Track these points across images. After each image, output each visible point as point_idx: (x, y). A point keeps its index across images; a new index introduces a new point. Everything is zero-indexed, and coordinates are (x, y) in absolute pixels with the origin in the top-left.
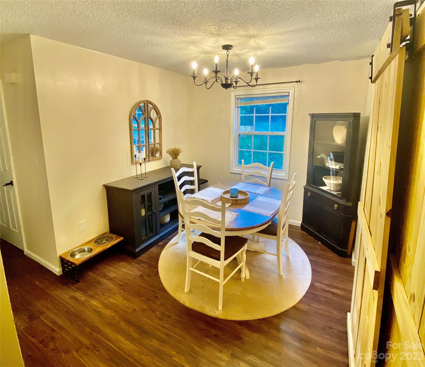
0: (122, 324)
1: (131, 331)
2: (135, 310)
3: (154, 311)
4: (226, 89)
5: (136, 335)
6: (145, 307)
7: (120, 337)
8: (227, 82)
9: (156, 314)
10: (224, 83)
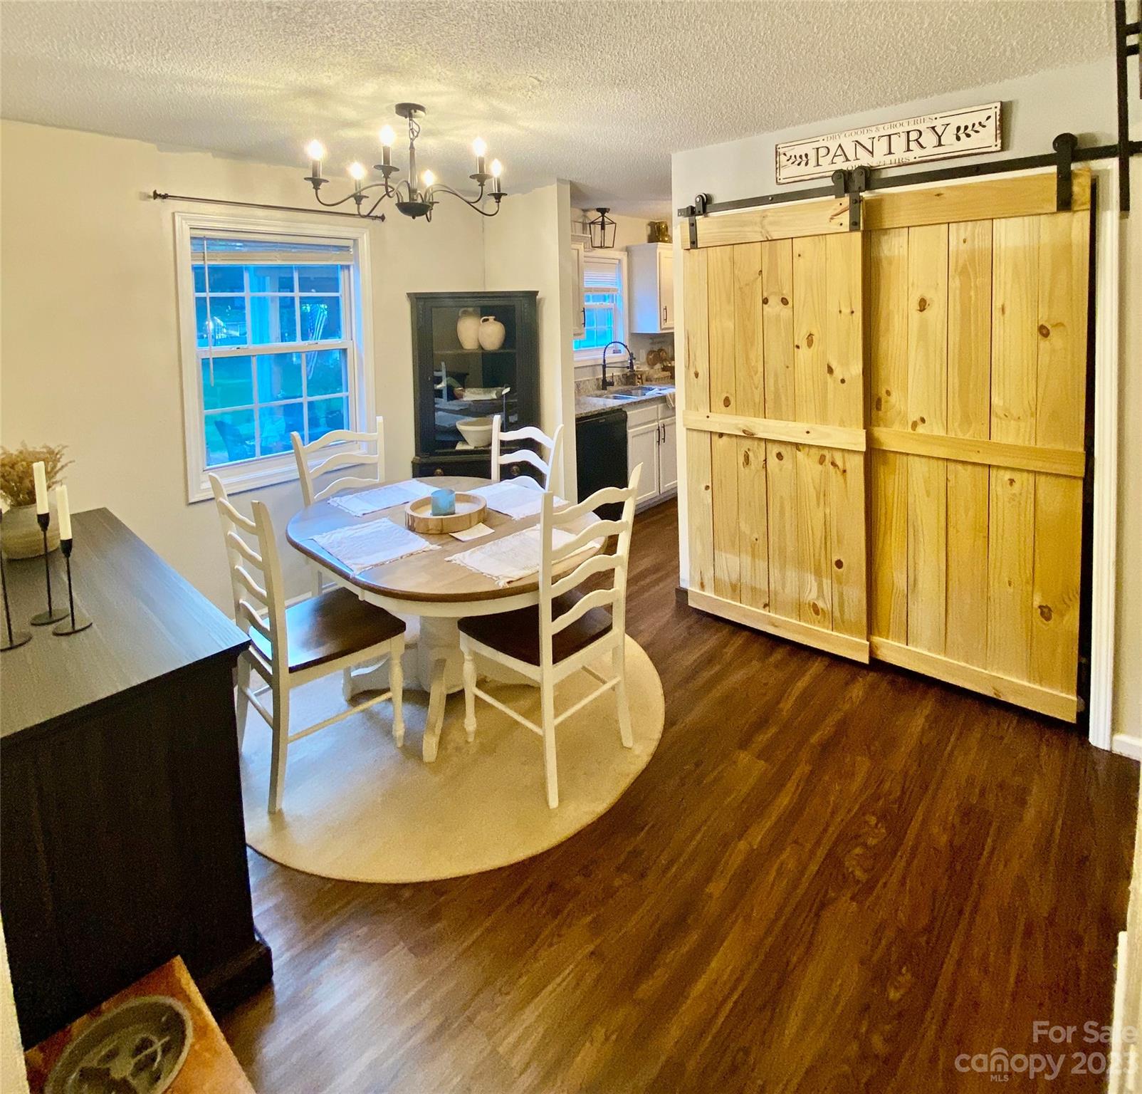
0: (647, 989)
1: (674, 956)
2: (592, 953)
3: (610, 893)
4: (414, 218)
5: (694, 937)
6: (589, 919)
7: (700, 986)
8: (413, 200)
9: (621, 886)
10: (406, 200)
